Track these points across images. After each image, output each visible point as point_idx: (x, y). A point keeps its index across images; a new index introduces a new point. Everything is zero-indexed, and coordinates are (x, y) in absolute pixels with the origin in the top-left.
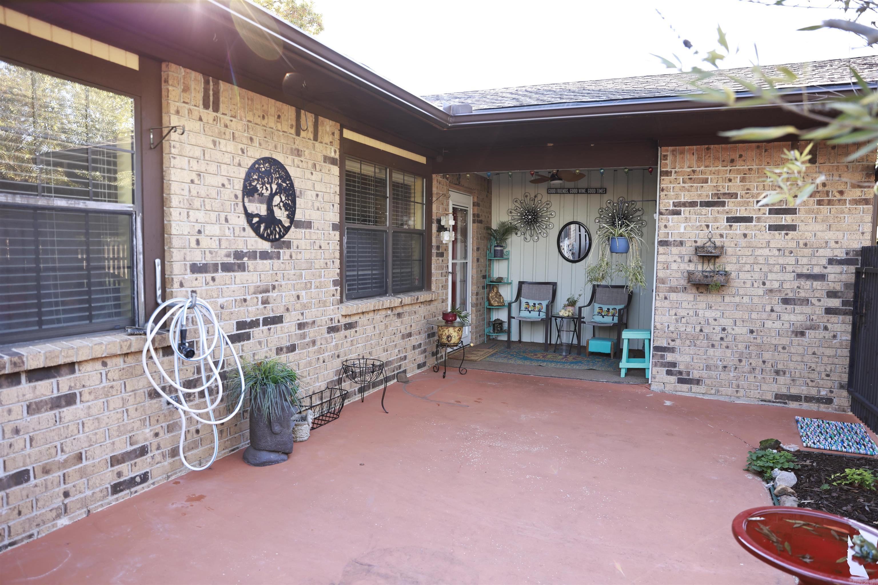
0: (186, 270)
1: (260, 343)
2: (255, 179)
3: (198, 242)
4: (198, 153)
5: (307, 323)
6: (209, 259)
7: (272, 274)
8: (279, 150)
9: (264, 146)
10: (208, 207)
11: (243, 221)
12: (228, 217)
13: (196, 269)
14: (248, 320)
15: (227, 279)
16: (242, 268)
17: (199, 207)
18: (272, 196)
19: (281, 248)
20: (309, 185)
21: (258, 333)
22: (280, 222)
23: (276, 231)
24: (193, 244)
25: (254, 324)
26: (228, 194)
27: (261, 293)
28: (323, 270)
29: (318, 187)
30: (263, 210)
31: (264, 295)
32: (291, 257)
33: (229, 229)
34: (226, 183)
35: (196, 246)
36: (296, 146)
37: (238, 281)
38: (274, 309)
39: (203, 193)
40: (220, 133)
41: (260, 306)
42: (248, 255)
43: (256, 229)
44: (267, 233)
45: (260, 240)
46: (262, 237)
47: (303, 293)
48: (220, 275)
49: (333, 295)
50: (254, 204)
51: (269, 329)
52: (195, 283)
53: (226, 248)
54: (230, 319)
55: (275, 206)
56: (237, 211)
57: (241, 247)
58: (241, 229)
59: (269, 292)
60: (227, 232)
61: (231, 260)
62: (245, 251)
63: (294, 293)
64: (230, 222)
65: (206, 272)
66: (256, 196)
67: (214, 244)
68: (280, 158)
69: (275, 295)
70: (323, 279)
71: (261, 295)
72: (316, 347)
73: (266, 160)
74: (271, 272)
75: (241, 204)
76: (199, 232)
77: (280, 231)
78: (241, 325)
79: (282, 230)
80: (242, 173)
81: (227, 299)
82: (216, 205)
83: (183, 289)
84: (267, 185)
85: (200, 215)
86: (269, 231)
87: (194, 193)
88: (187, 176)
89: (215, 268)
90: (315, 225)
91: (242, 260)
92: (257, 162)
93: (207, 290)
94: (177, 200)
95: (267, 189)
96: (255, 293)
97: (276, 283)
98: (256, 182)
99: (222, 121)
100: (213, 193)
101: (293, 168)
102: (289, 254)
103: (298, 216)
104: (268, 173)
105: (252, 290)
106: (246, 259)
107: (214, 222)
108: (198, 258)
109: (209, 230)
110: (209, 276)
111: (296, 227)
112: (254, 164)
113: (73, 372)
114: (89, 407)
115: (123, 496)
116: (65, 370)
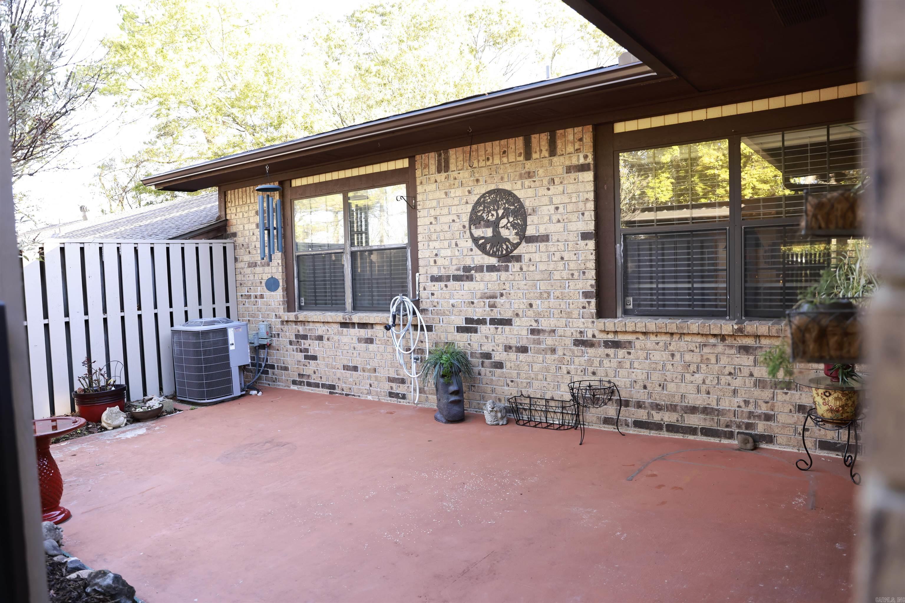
0: (427, 280)
1: (487, 338)
2: (481, 210)
3: (435, 262)
4: (434, 203)
5: (542, 330)
6: (443, 272)
7: (499, 284)
8: (506, 180)
9: (489, 182)
10: (442, 238)
11: (470, 243)
12: (458, 242)
13: (435, 279)
14: (476, 318)
15: (457, 286)
16: (470, 278)
17: (436, 239)
18: (499, 219)
19: (510, 262)
20: (545, 200)
21: (483, 329)
22: (508, 240)
23: (502, 248)
24: (432, 263)
25: (482, 322)
26: (457, 226)
27: (487, 298)
28: (567, 282)
29: (556, 200)
30: (489, 232)
31: (491, 300)
32: (521, 269)
33: (458, 251)
34: (455, 218)
35: (434, 265)
36: (527, 170)
37: (466, 288)
38: (502, 312)
39: (438, 229)
40: (450, 185)
41: (487, 309)
42: (475, 269)
43: (482, 248)
44: (493, 251)
45: (486, 257)
46: (487, 253)
47: (537, 303)
48: (452, 284)
49: (584, 308)
50: (480, 230)
51: (497, 328)
52: (433, 288)
53: (456, 265)
54: (460, 315)
55: (502, 227)
56: (465, 237)
57: (468, 262)
58: (469, 250)
59: (496, 298)
60: (457, 253)
61: (461, 273)
62: (472, 266)
63: (525, 301)
64: (459, 246)
65: (441, 281)
66: (482, 223)
67: (447, 262)
68: (507, 186)
69: (502, 301)
70: (567, 290)
71: (488, 300)
72: (556, 356)
73: (490, 193)
74: (499, 282)
75: (468, 232)
76: (436, 255)
77: (507, 247)
78: (468, 320)
79: (509, 246)
80: (469, 208)
81: (457, 300)
82: (448, 235)
83: (425, 291)
84: (493, 212)
85: (437, 244)
86: (495, 249)
87: (432, 230)
88: (427, 221)
89: (448, 278)
90: (553, 238)
91: (470, 272)
92: (483, 196)
93: (441, 293)
94: (421, 237)
95: (493, 215)
96: (481, 298)
97: (504, 292)
98: (481, 212)
99: (452, 176)
100: (446, 228)
101: (523, 191)
102: (519, 267)
103: (530, 231)
104: (495, 202)
105: (479, 296)
106: (473, 272)
107: (447, 247)
108: (435, 272)
109: (443, 253)
110: (443, 284)
111: (526, 242)
112: (479, 199)
113: (372, 328)
114: (378, 347)
115: (394, 400)
116: (369, 326)
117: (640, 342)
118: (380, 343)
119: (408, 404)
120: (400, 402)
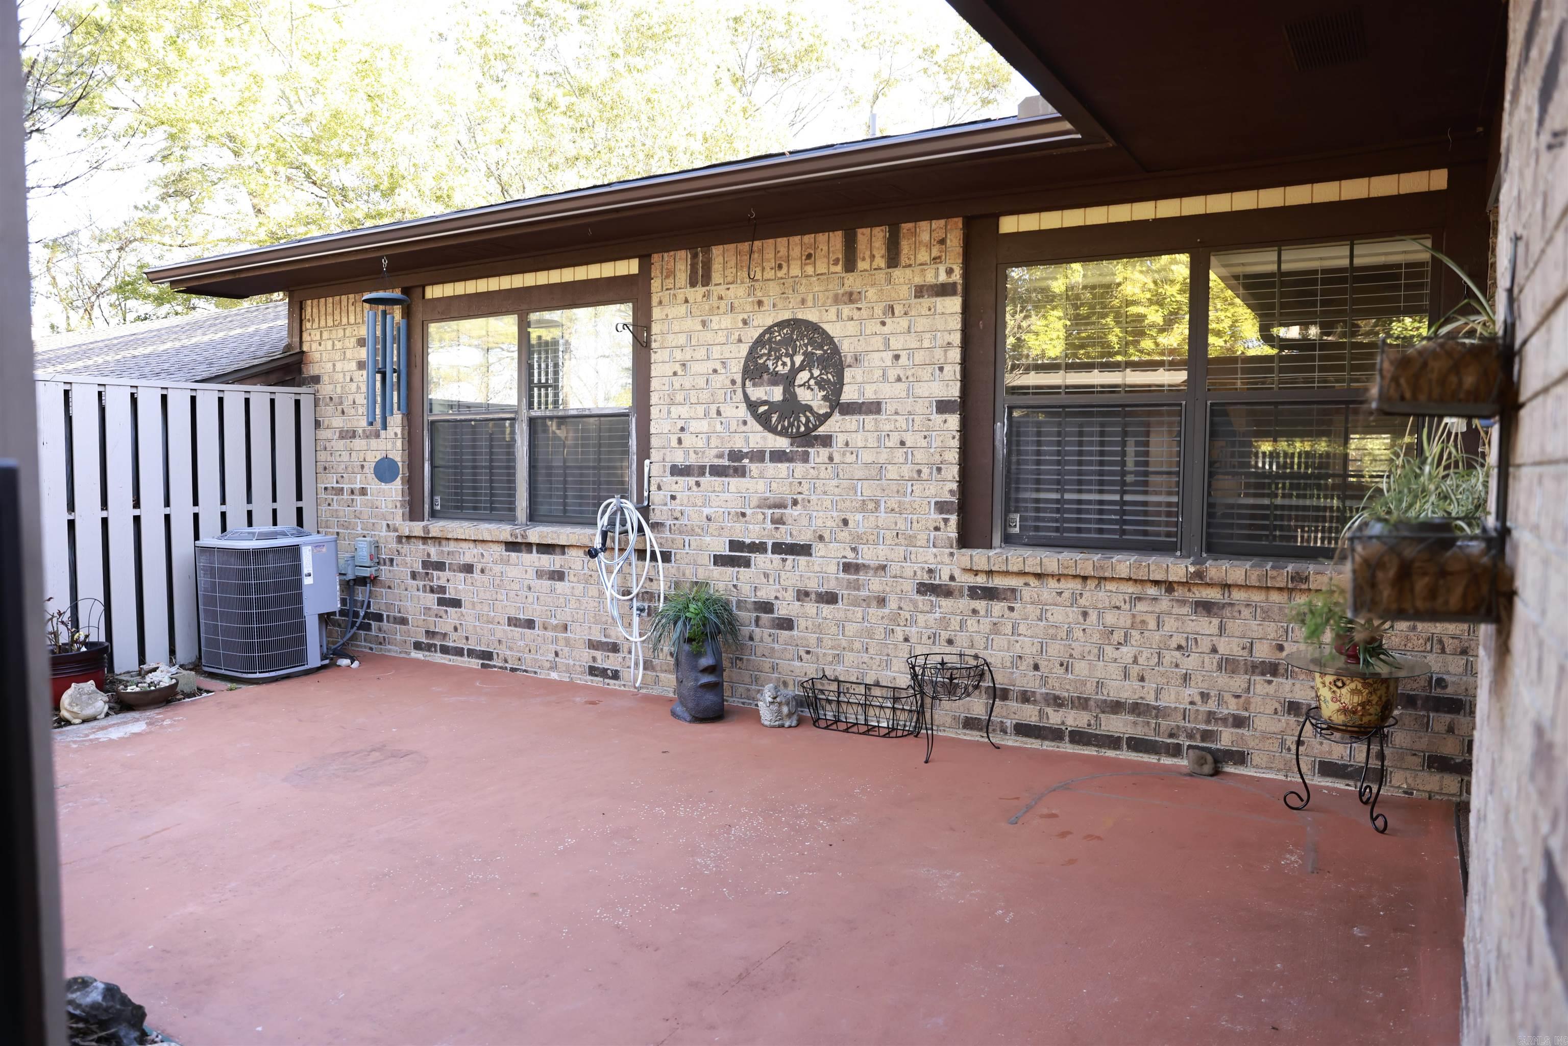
0: (665, 472)
1: (766, 576)
2: (764, 354)
3: (680, 441)
4: (682, 339)
5: (864, 565)
6: (693, 460)
7: (791, 483)
8: (810, 303)
9: (780, 306)
10: (694, 400)
11: (743, 411)
12: (722, 409)
13: (677, 471)
14: (748, 541)
15: (717, 485)
16: (741, 472)
17: (683, 402)
18: (794, 371)
19: (812, 446)
20: (878, 342)
21: (760, 561)
22: (809, 408)
23: (799, 421)
24: (674, 443)
25: (759, 548)
26: (721, 380)
27: (770, 508)
28: (910, 483)
29: (896, 343)
30: (777, 394)
31: (776, 511)
32: (831, 459)
33: (722, 423)
34: (719, 367)
35: (677, 446)
36: (847, 288)
37: (732, 488)
38: (794, 533)
39: (687, 385)
40: (711, 309)
41: (769, 526)
42: (750, 455)
43: (764, 421)
44: (783, 426)
45: (770, 436)
46: (773, 430)
47: (855, 518)
48: (707, 480)
49: (937, 529)
50: (762, 388)
51: (784, 560)
52: (675, 487)
53: (717, 447)
54: (720, 535)
55: (800, 386)
56: (734, 400)
57: (739, 444)
58: (740, 422)
59: (785, 507)
60: (719, 428)
61: (725, 462)
62: (745, 450)
63: (835, 514)
64: (723, 414)
65: (688, 475)
66: (765, 376)
67: (700, 443)
68: (811, 315)
69: (796, 513)
70: (908, 499)
71: (771, 511)
72: (886, 611)
73: (781, 325)
74: (791, 480)
75: (739, 391)
76: (682, 429)
77: (808, 420)
78: (735, 545)
79: (812, 418)
80: (744, 350)
81: (716, 509)
82: (705, 396)
83: (661, 492)
84: (784, 359)
85: (684, 411)
86: (786, 424)
87: (677, 386)
88: (668, 369)
89: (702, 471)
90: (889, 408)
91: (740, 461)
92: (769, 330)
93: (689, 497)
94: (657, 396)
95: (784, 364)
96: (759, 507)
97: (799, 497)
98: (765, 358)
99: (715, 294)
100: (701, 382)
101: (838, 325)
102: (827, 455)
103: (849, 394)
104: (788, 341)
105: (754, 503)
106: (746, 461)
107: (702, 415)
108: (679, 458)
109: (694, 426)
110: (691, 480)
111: (842, 413)
112: (762, 335)
113: (564, 553)
114: (573, 588)
115: (598, 681)
116: (558, 550)
117: (1031, 591)
118: (575, 580)
119: (622, 688)
120: (608, 684)
